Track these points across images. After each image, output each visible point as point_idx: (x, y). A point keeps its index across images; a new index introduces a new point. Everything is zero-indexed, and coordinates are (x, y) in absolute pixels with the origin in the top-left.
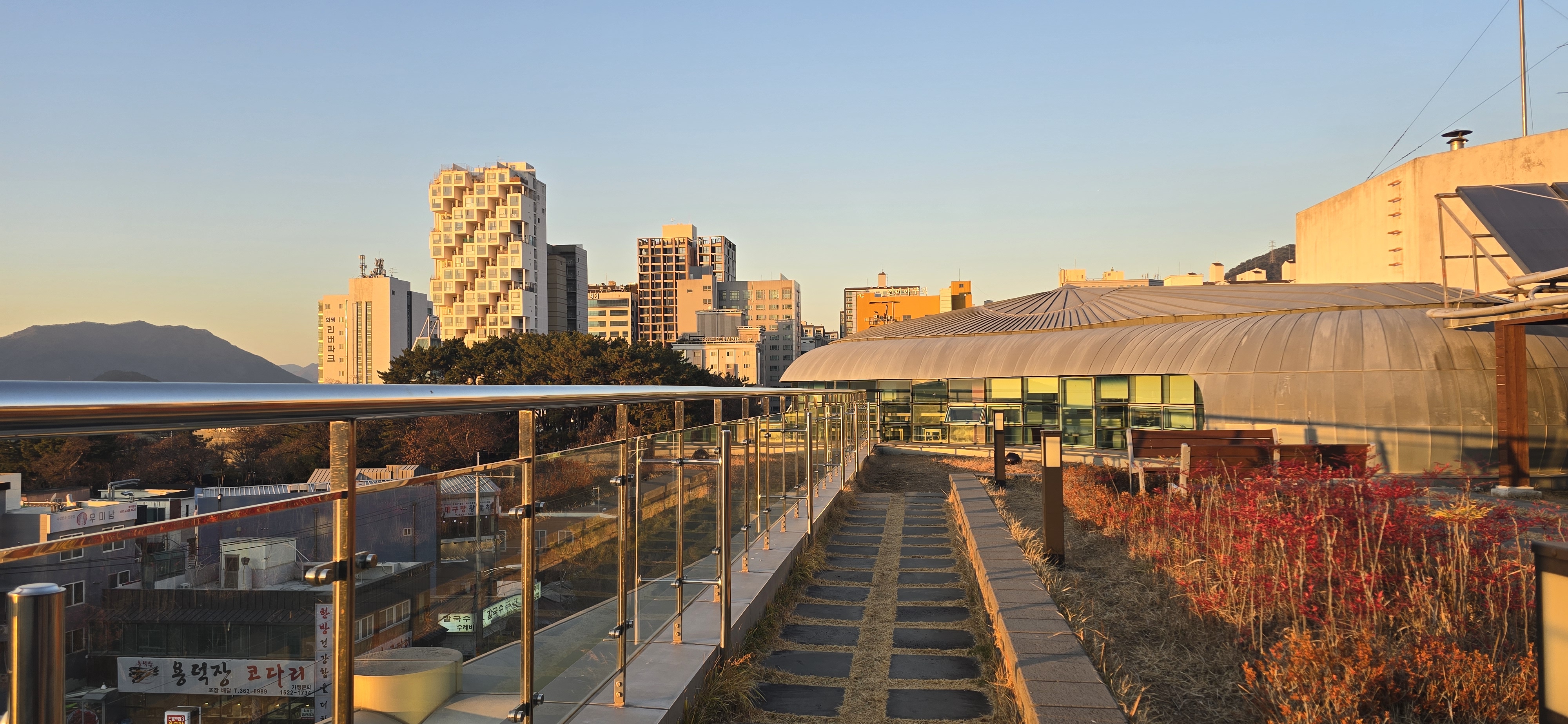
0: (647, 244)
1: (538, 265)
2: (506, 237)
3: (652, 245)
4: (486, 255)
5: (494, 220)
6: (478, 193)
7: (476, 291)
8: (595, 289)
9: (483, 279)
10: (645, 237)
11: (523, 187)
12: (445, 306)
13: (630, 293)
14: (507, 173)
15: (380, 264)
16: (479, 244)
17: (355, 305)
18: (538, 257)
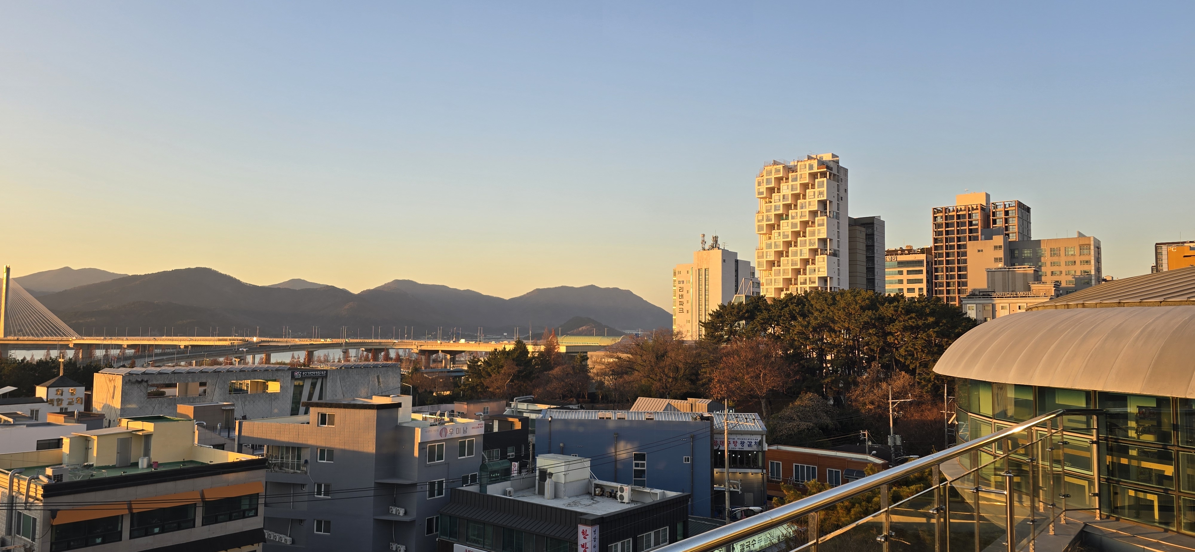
0: (941, 212)
1: (841, 234)
2: (814, 214)
3: (946, 213)
4: (798, 229)
5: (805, 201)
6: (792, 181)
7: (790, 258)
8: (894, 253)
9: (795, 248)
10: (939, 207)
11: (828, 173)
12: (766, 270)
13: (925, 255)
14: (815, 163)
15: (716, 239)
16: (793, 221)
17: (698, 271)
18: (840, 228)
